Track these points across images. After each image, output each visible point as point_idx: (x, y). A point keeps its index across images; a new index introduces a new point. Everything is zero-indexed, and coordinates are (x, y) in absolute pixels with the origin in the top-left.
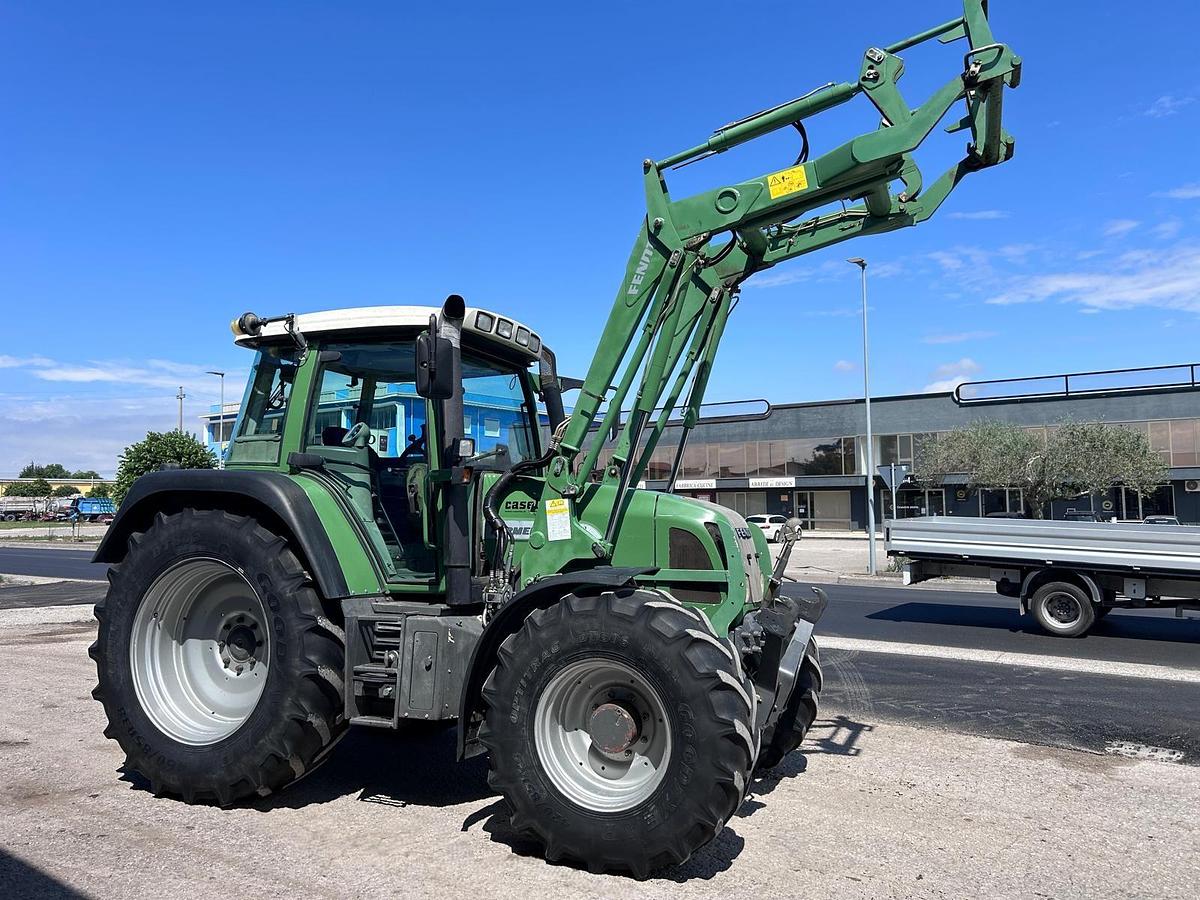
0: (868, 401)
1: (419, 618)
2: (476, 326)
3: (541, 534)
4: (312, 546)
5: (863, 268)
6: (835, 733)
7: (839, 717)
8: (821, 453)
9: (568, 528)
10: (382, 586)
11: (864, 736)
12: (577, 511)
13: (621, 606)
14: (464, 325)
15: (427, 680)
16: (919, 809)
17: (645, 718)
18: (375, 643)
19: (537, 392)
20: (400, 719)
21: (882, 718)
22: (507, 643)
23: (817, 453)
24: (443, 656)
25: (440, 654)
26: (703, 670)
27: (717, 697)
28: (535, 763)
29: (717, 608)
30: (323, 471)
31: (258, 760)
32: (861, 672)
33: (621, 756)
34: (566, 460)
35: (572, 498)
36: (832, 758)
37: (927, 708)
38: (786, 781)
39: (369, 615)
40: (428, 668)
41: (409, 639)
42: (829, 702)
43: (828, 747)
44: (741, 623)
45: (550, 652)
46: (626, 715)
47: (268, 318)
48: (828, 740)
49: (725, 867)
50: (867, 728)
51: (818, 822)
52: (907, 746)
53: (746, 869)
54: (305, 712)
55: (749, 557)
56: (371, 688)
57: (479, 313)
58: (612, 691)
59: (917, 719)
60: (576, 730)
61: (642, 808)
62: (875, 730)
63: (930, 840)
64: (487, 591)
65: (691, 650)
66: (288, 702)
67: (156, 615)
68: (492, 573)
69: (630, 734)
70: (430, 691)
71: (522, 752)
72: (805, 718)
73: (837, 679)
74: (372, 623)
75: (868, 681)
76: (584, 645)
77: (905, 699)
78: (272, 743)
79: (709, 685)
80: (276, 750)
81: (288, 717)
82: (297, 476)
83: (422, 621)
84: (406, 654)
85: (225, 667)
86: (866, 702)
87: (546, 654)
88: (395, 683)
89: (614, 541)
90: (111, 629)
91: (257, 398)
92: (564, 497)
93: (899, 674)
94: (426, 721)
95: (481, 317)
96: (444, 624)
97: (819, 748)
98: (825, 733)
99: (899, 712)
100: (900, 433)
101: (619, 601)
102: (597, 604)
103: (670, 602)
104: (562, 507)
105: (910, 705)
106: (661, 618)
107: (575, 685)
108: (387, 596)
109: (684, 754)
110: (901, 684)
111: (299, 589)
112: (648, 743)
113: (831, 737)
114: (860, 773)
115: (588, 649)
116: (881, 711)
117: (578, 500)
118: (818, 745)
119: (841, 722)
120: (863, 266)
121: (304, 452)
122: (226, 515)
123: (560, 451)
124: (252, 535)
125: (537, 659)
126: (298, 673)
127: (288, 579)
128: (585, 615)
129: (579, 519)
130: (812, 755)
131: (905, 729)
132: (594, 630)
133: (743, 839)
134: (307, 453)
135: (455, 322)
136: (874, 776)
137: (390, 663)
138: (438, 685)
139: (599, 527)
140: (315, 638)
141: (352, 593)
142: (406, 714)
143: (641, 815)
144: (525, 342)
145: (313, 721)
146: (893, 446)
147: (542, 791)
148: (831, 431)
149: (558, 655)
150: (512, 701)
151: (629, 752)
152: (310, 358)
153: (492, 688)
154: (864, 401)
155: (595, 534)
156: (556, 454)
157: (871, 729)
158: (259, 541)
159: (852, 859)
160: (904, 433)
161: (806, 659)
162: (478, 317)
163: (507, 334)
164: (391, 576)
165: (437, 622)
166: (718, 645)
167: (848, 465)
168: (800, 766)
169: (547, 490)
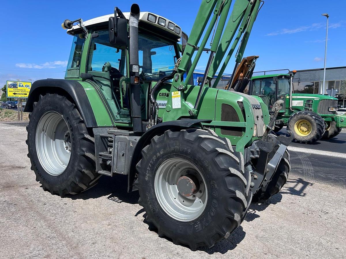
0: (325, 69)
1: (120, 136)
2: (148, 20)
3: (170, 106)
4: (82, 107)
5: (328, 18)
6: (296, 185)
7: (299, 179)
8: (307, 87)
9: (180, 104)
10: (113, 123)
11: (308, 188)
12: (185, 97)
13: (189, 136)
14: (140, 18)
15: (123, 159)
16: (328, 226)
17: (200, 183)
18: (109, 145)
19: (181, 52)
20: (114, 173)
21: (317, 180)
22: (145, 149)
23: (306, 88)
24: (128, 151)
25: (127, 151)
26: (222, 167)
27: (229, 179)
28: (154, 197)
29: (240, 139)
30: (92, 80)
31: (69, 183)
32: (311, 162)
33: (191, 198)
34: (180, 75)
35: (182, 91)
36: (293, 197)
37: (337, 178)
38: (271, 206)
39: (105, 134)
40: (123, 155)
41: (116, 144)
42: (295, 172)
43: (292, 191)
44: (251, 145)
45: (160, 153)
46: (192, 182)
47: (73, 21)
48: (293, 188)
49: (232, 248)
50: (310, 184)
51: (281, 228)
52: (327, 193)
53: (242, 250)
54: (81, 168)
55: (258, 117)
56: (105, 161)
57: (149, 14)
58: (188, 171)
59: (332, 182)
60: (174, 184)
61: (195, 222)
62: (313, 185)
63: (332, 243)
64: (148, 127)
65: (218, 157)
66: (76, 164)
67: (43, 130)
68: (150, 120)
69: (193, 190)
70: (124, 164)
71: (149, 192)
72: (281, 183)
73: (301, 163)
74: (107, 137)
75: (313, 165)
76: (173, 152)
77: (328, 173)
78: (73, 178)
79: (225, 174)
80: (74, 180)
81: (77, 169)
82: (84, 82)
83: (121, 137)
84: (115, 149)
85: (67, 149)
86: (311, 174)
87: (158, 154)
88: (112, 160)
89: (199, 109)
90: (30, 135)
91: (76, 54)
92: (179, 90)
93: (326, 163)
94: (122, 175)
95: (150, 16)
96: (128, 139)
97: (288, 191)
98: (292, 185)
99: (325, 178)
100: (335, 80)
101: (188, 134)
102: (179, 135)
103: (213, 135)
104: (178, 95)
105: (329, 176)
106: (205, 142)
107: (173, 167)
108: (115, 127)
109: (212, 202)
110: (327, 167)
111: (78, 123)
112: (202, 193)
113: (294, 187)
114: (304, 204)
115: (174, 154)
116: (317, 177)
117: (186, 92)
118: (288, 190)
119: (300, 181)
120: (328, 17)
121: (87, 72)
122: (58, 96)
123: (178, 71)
124: (65, 103)
125: (155, 156)
126: (79, 154)
127: (75, 120)
128: (174, 139)
129: (185, 100)
130: (285, 194)
131: (326, 185)
132: (177, 146)
133: (245, 233)
134: (88, 73)
135: (136, 16)
136: (310, 207)
137: (110, 153)
138: (126, 162)
139: (192, 103)
140: (85, 142)
141: (98, 125)
142: (116, 172)
143: (194, 225)
144: (172, 28)
145: (85, 171)
146: (333, 85)
147: (156, 208)
148: (311, 79)
149: (163, 155)
150: (146, 172)
151: (194, 196)
152: (89, 36)
153: (140, 166)
154: (323, 69)
155: (191, 106)
156: (176, 72)
157: (312, 184)
158: (66, 105)
159: (293, 251)
160: (338, 80)
161: (283, 160)
162: (148, 16)
163: (163, 24)
164: (117, 120)
165: (126, 138)
166: (232, 155)
167: (316, 91)
168: (279, 199)
169: (172, 87)
